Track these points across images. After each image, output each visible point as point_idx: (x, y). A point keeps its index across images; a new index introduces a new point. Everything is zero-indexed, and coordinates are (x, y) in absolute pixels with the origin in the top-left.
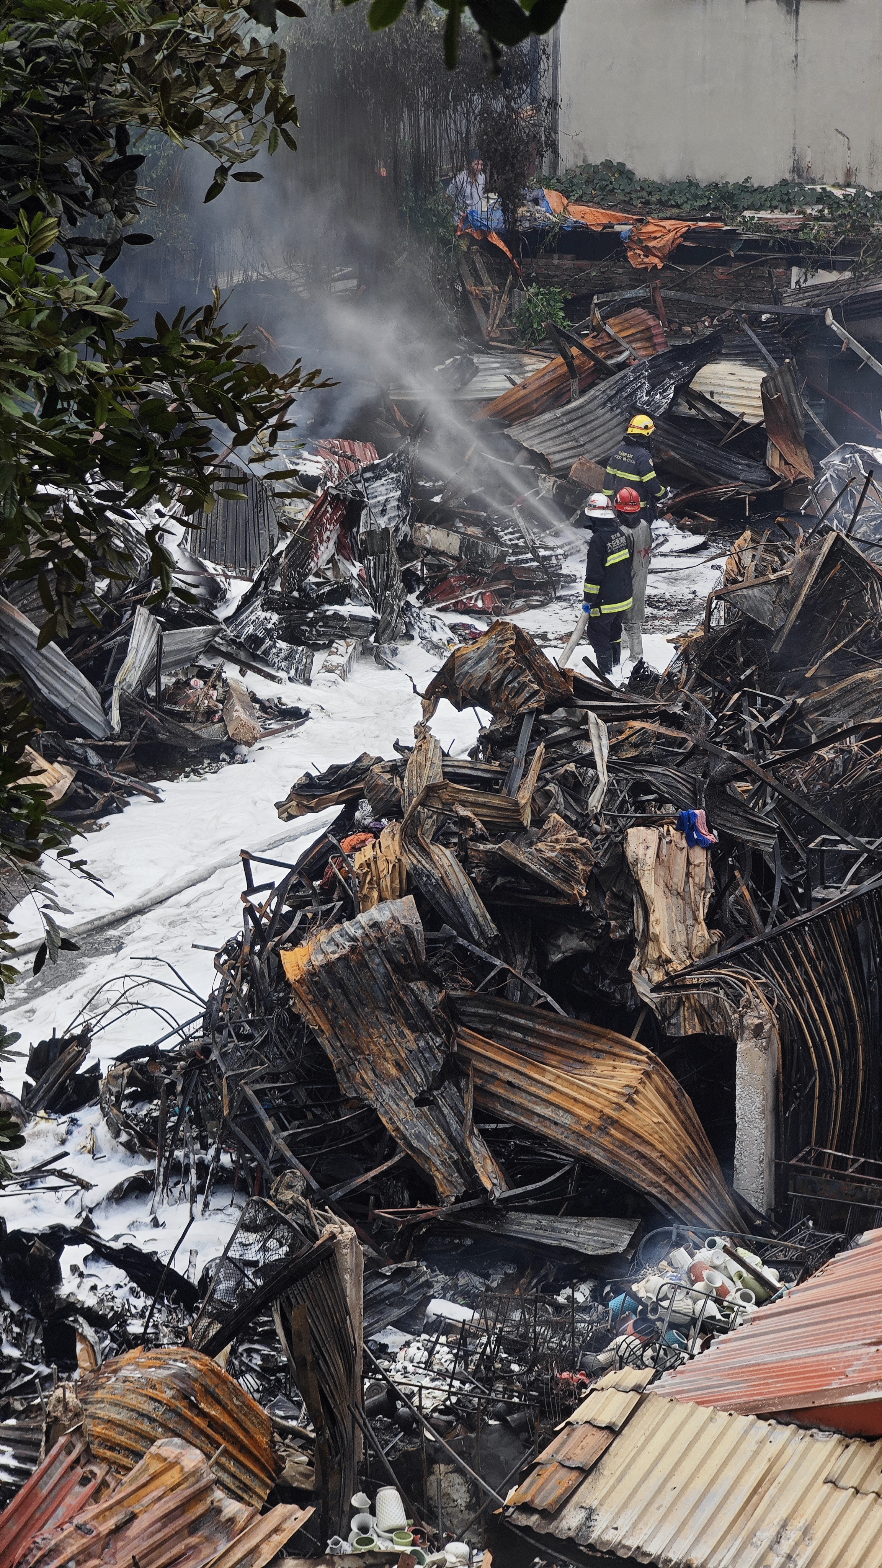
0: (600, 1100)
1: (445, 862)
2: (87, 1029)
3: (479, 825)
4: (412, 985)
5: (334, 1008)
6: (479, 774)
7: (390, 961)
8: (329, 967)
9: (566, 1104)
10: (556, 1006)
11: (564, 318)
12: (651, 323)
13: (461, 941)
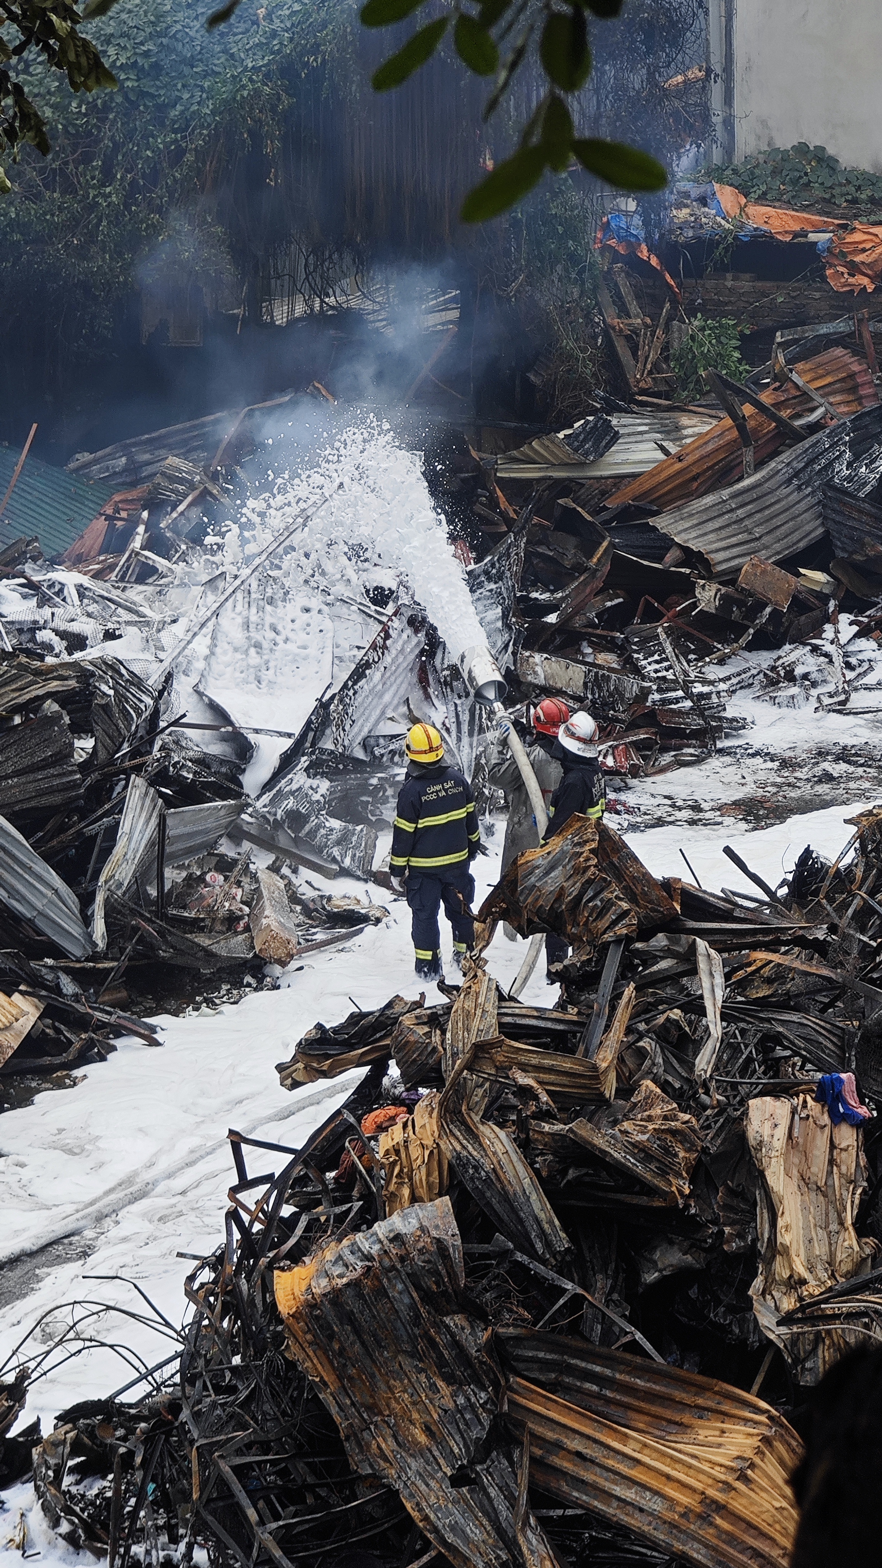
0: (702, 1477)
1: (499, 1149)
2: (23, 1376)
3: (544, 1098)
4: (447, 1320)
5: (342, 1352)
6: (549, 1025)
7: (418, 1288)
8: (335, 1296)
9: (654, 1483)
10: (648, 1346)
11: (740, 361)
12: (856, 368)
13: (519, 1257)
